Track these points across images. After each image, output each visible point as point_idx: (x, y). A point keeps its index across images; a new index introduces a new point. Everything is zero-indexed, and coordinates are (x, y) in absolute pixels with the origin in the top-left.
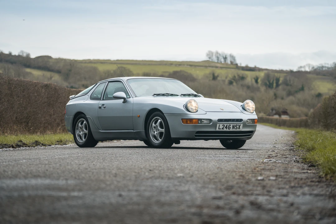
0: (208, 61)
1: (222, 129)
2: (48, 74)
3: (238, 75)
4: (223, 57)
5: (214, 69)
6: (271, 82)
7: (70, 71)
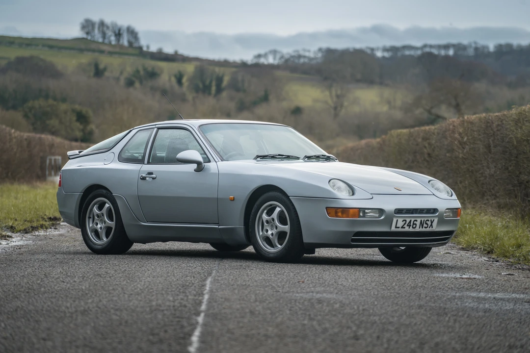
0: (83, 38)
3: (145, 69)
4: (115, 32)
5: (96, 54)
6: (207, 83)
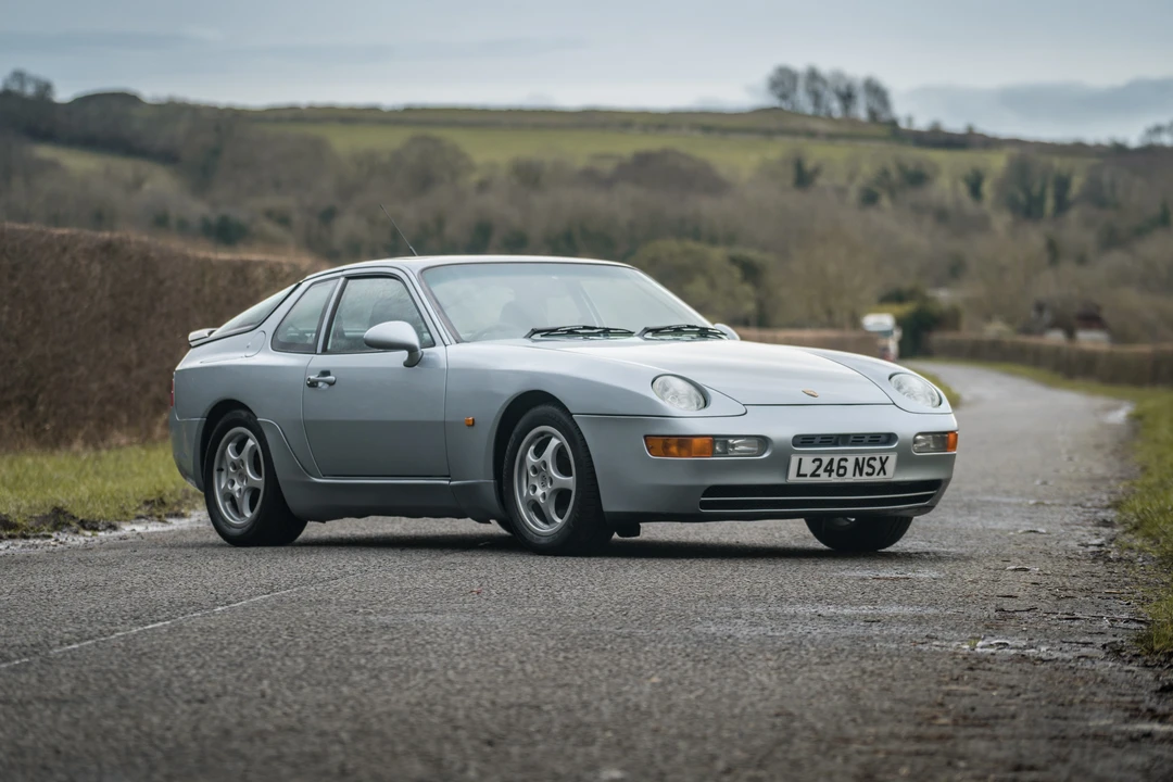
0: (775, 109)
1: (813, 475)
2: (125, 167)
3: (901, 168)
4: (839, 93)
5: (801, 141)
6: (1036, 190)
7: (216, 152)
